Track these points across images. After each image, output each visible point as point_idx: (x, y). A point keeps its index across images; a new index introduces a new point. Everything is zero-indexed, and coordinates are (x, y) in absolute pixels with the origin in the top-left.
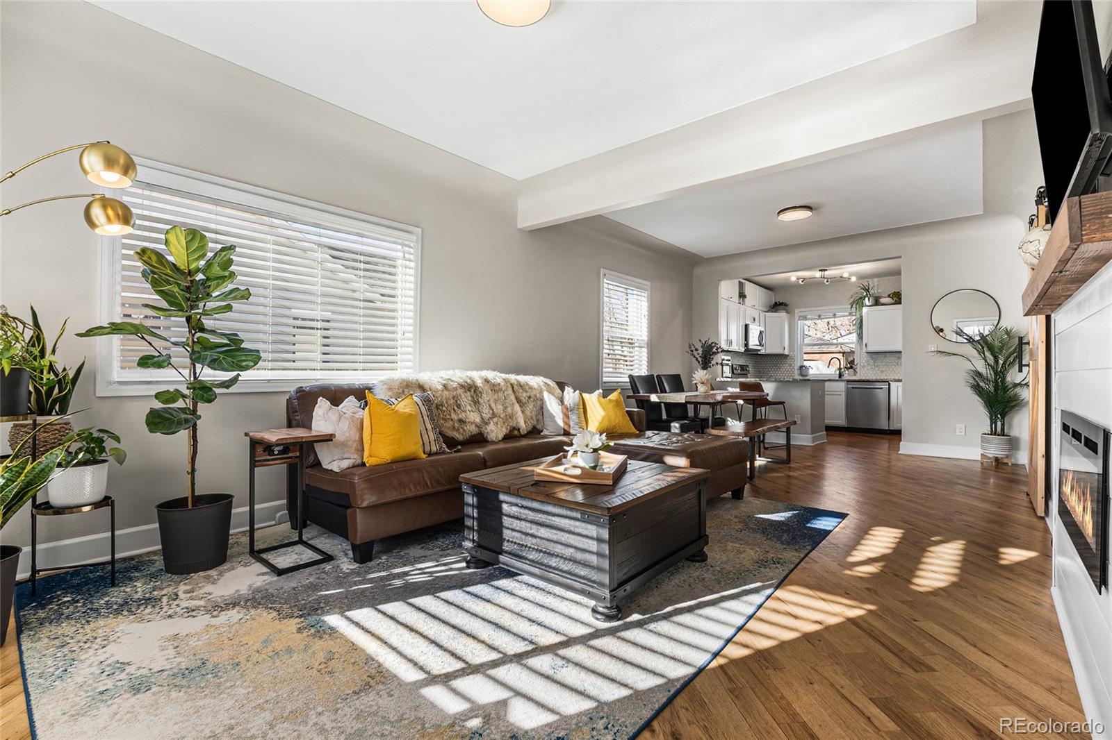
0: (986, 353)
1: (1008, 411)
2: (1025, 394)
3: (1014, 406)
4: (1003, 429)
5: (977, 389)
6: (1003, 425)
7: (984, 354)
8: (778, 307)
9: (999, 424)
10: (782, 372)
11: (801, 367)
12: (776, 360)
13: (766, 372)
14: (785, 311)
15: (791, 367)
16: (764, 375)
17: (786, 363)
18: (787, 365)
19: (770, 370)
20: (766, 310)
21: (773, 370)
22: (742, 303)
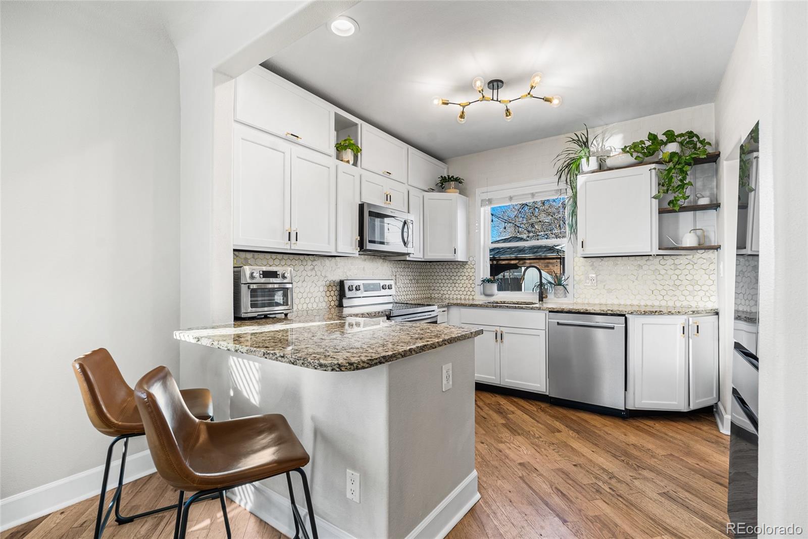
8: (446, 184)
10: (459, 289)
11: (483, 281)
12: (449, 270)
13: (436, 288)
14: (458, 191)
15: (471, 282)
16: (435, 292)
17: (463, 274)
18: (465, 278)
19: (442, 285)
20: (426, 189)
21: (445, 285)
22: (351, 162)
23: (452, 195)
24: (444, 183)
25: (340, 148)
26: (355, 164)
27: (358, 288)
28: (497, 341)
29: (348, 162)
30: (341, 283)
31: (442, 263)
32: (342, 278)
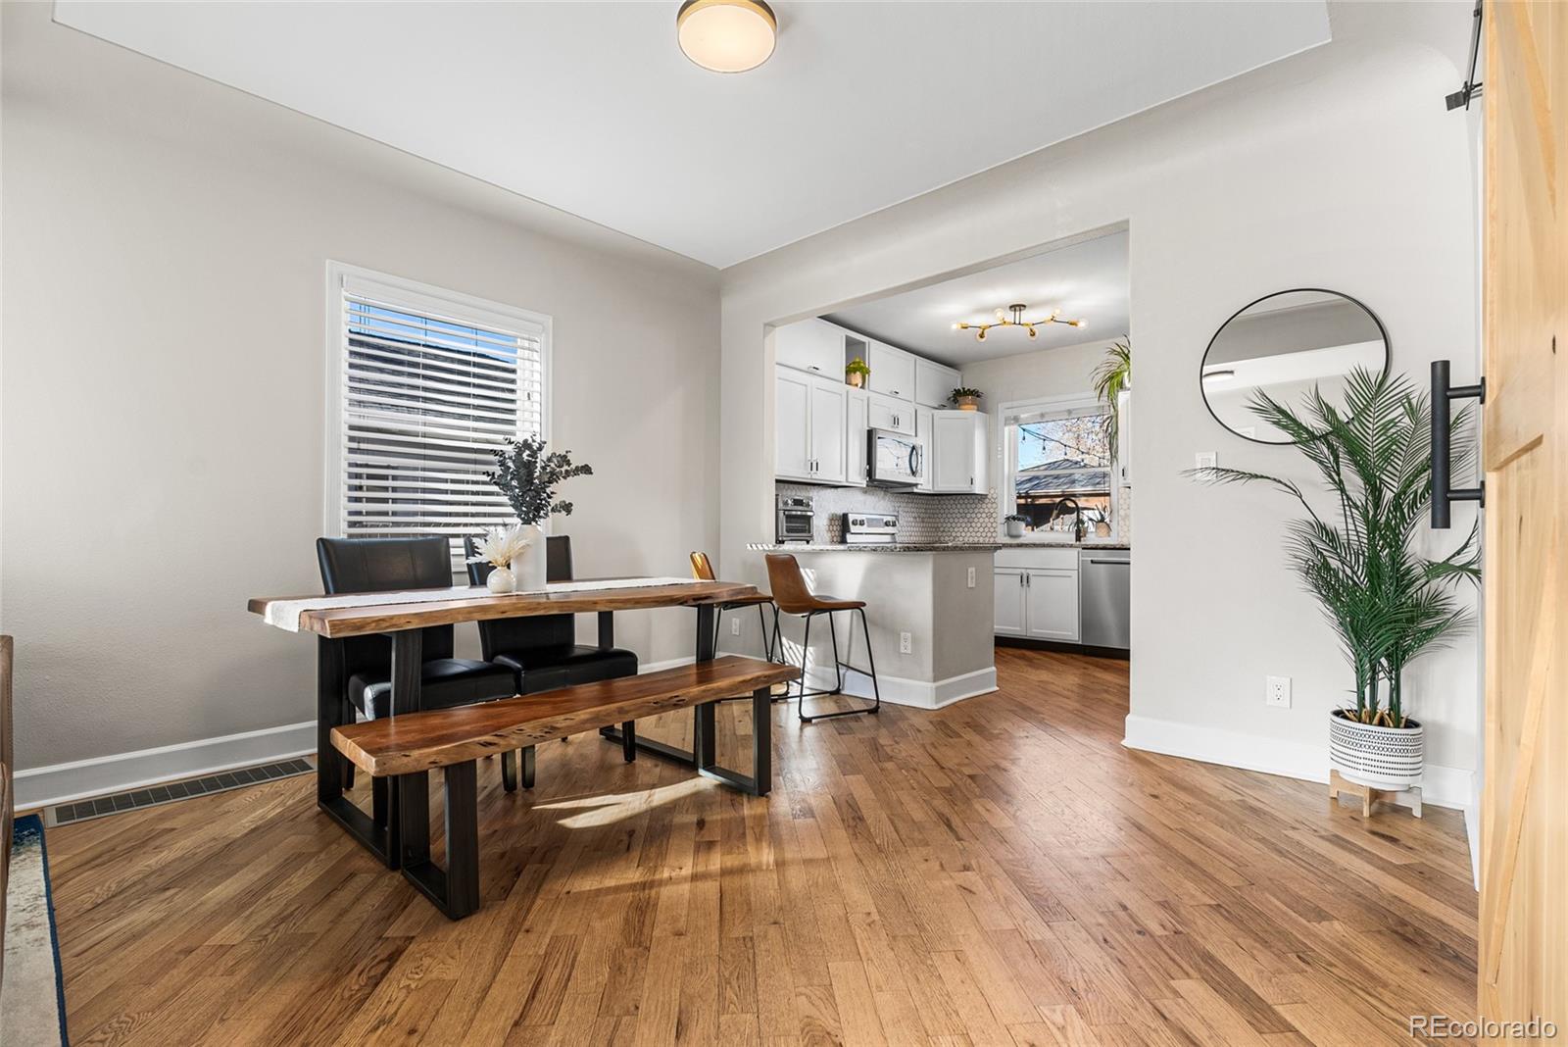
0: (1343, 469)
1: (1410, 648)
2: (1461, 594)
3: (1430, 631)
4: (1395, 706)
5: (1325, 581)
6: (1396, 690)
7: (1338, 475)
8: (960, 399)
9: (1384, 686)
10: (976, 529)
11: (1008, 518)
12: (964, 506)
13: (946, 529)
14: (975, 407)
15: (992, 520)
16: (944, 534)
17: (981, 510)
18: (984, 515)
19: (954, 525)
20: (936, 406)
21: (959, 525)
22: (860, 385)
23: (968, 413)
24: (958, 398)
25: (849, 371)
26: (862, 387)
27: (862, 523)
28: (1022, 586)
29: (857, 385)
30: (845, 516)
31: (954, 497)
32: (845, 511)
